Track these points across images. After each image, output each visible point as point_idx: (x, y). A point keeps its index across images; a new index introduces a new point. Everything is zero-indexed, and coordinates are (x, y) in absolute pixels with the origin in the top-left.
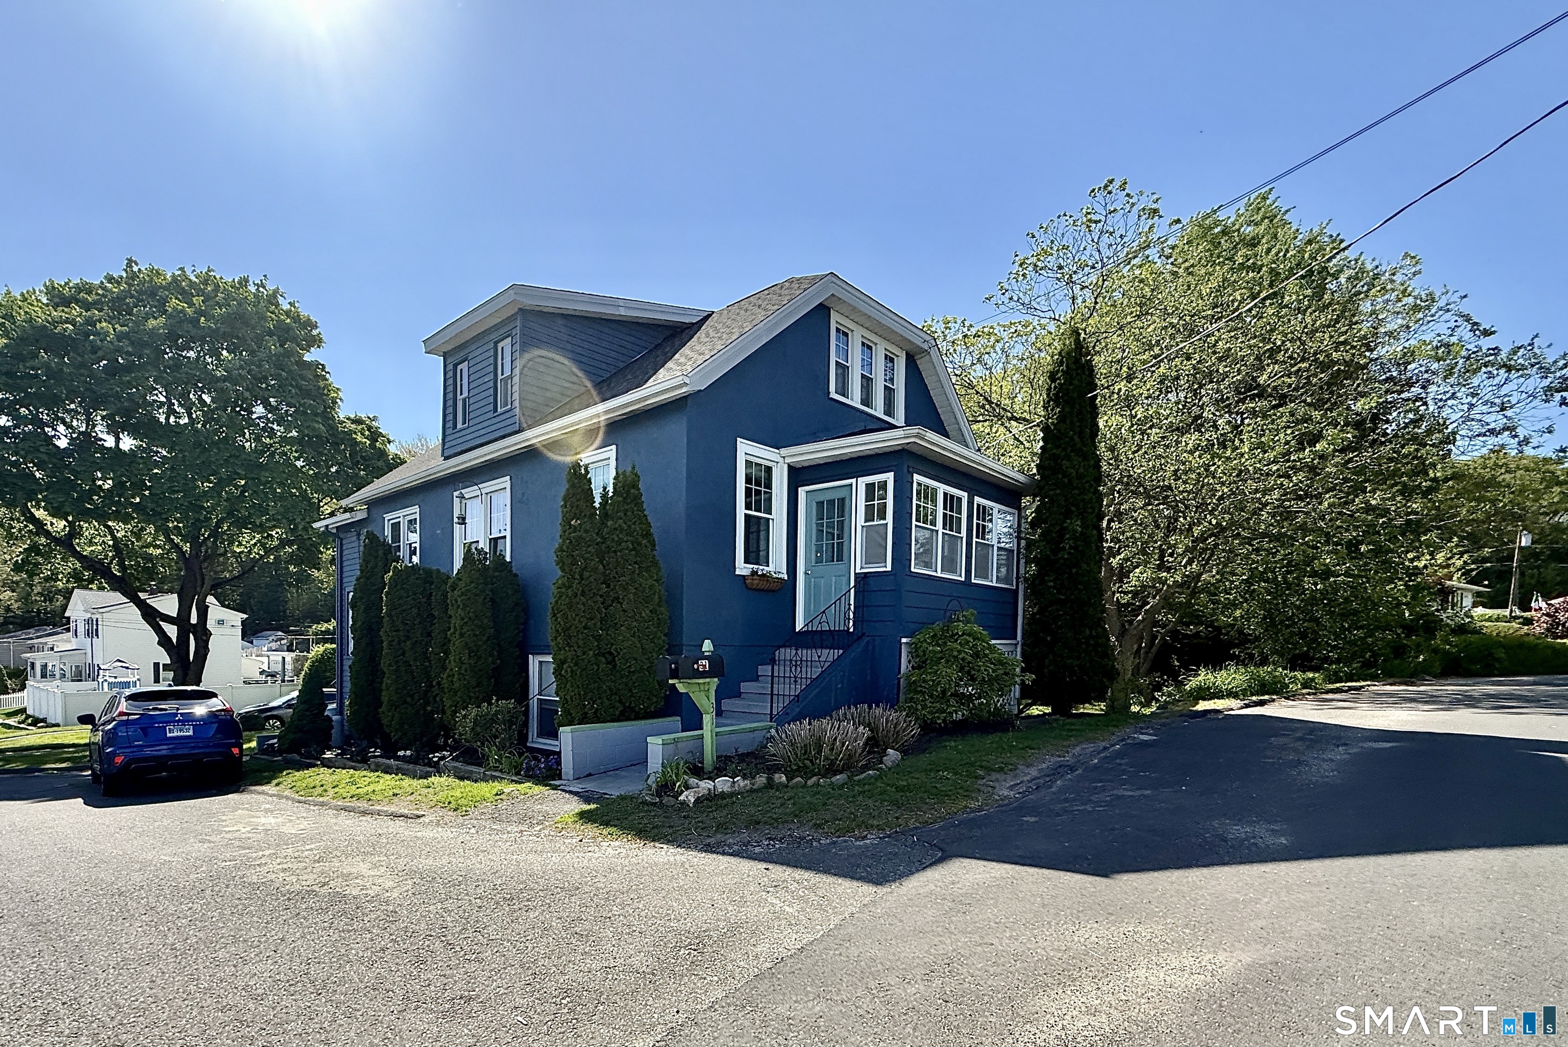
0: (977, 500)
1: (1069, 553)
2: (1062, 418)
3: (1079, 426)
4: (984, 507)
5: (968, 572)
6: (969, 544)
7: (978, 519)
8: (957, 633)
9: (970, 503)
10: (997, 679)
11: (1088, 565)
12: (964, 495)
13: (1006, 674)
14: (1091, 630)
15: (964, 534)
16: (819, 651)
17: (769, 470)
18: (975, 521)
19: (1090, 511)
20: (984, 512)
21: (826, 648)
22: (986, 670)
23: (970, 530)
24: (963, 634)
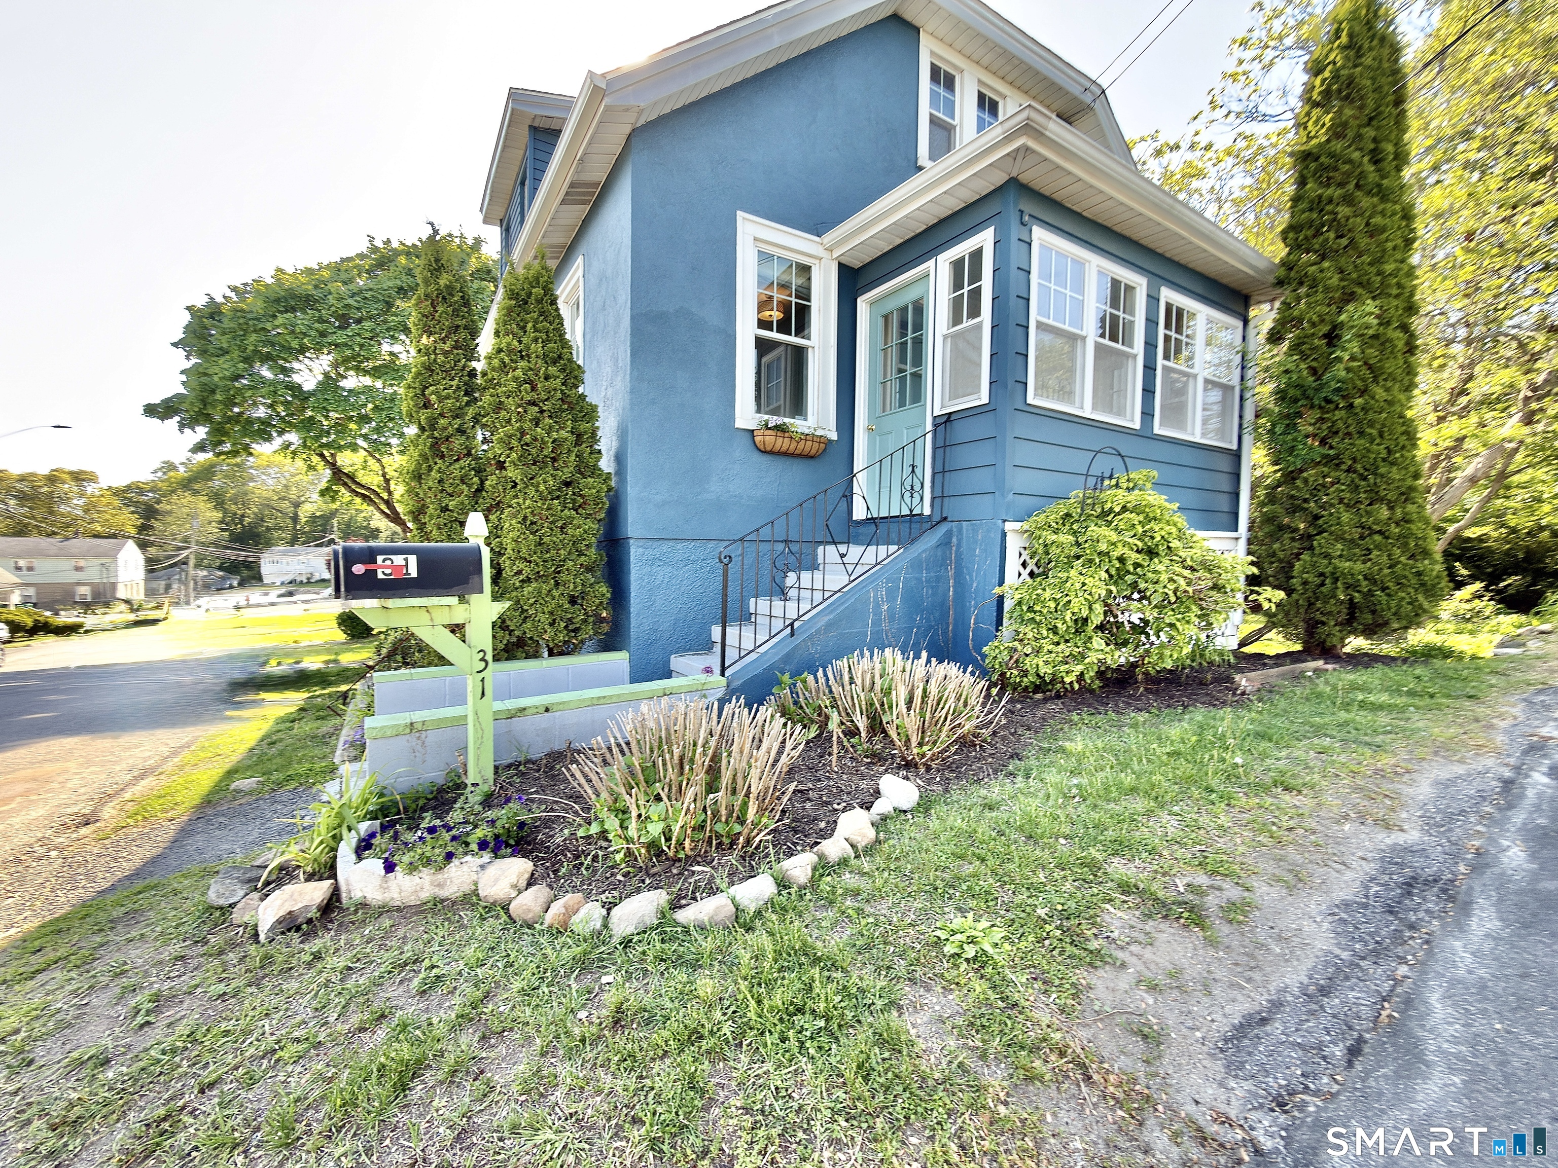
0: (1167, 295)
1: (1348, 370)
2: (1338, 131)
3: (1375, 140)
4: (1180, 312)
5: (1147, 414)
6: (1150, 368)
7: (1168, 326)
8: (1111, 510)
9: (1153, 299)
10: (1197, 598)
11: (1387, 390)
12: (1140, 283)
13: (1216, 587)
14: (1391, 508)
15: (1139, 347)
16: (843, 548)
17: (805, 270)
18: (1161, 331)
19: (1395, 291)
20: (1175, 318)
21: (858, 543)
22: (1171, 580)
23: (1150, 345)
24: (1124, 509)
